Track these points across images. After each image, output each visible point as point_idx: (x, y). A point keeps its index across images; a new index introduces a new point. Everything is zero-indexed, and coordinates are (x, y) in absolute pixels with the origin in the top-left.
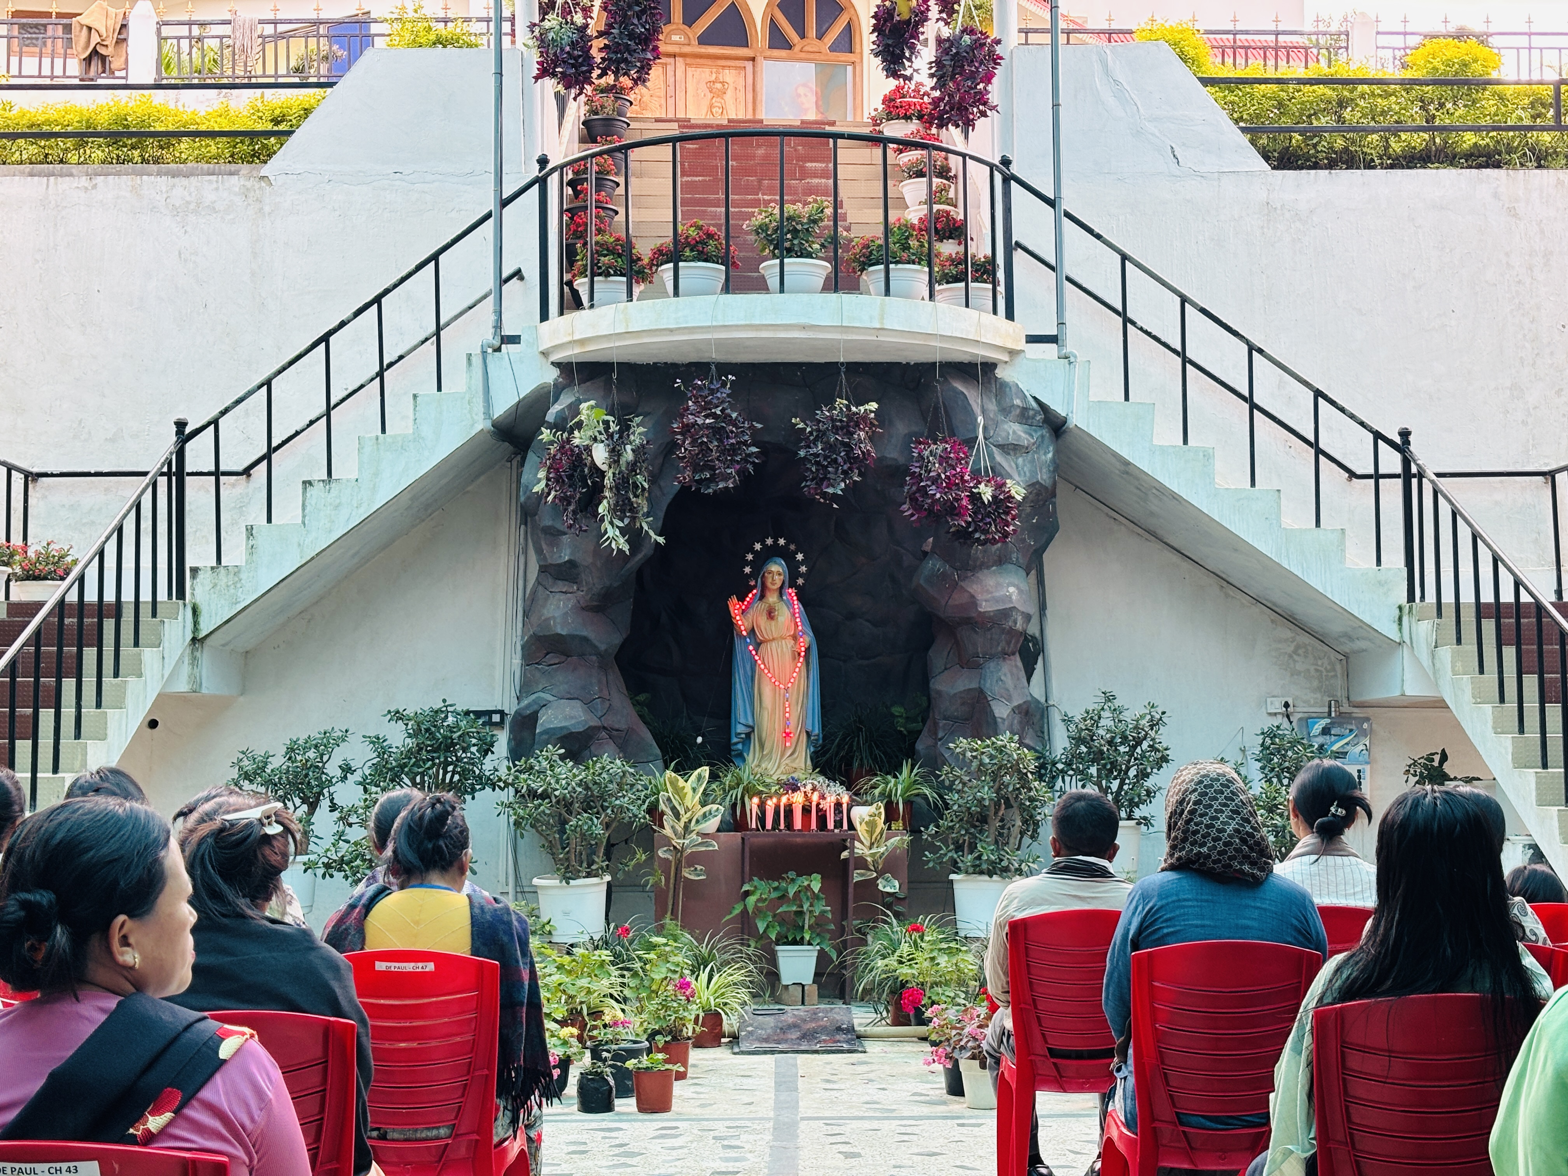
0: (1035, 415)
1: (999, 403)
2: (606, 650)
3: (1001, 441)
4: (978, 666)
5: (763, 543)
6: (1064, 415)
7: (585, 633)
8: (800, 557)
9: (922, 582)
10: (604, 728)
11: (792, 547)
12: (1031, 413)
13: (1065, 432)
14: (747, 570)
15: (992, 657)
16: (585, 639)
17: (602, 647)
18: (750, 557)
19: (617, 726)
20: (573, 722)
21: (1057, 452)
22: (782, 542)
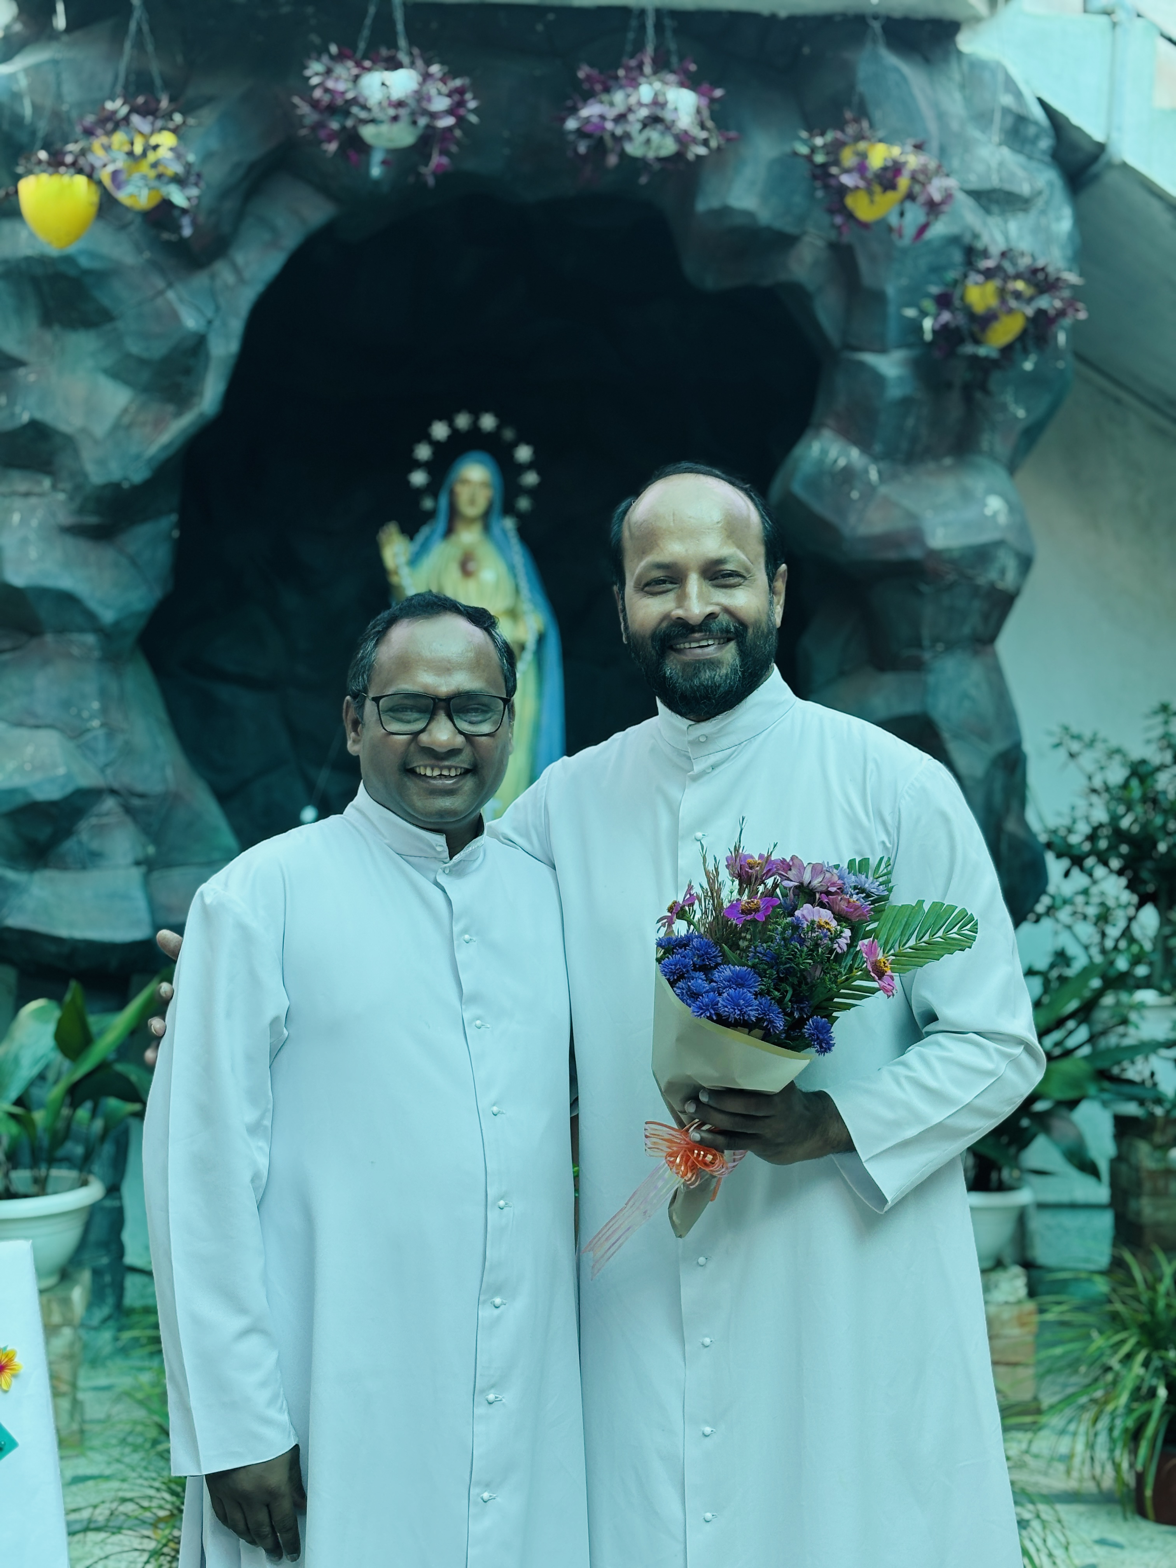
0: (1037, 137)
1: (968, 101)
2: (117, 624)
3: (974, 182)
4: (917, 666)
5: (451, 424)
6: (1098, 136)
7: (66, 582)
8: (524, 453)
9: (797, 488)
10: (113, 792)
11: (509, 434)
12: (1032, 131)
13: (1096, 177)
14: (418, 478)
15: (950, 646)
16: (67, 599)
17: (108, 616)
18: (423, 452)
19: (140, 787)
20: (38, 776)
21: (1079, 219)
22: (488, 422)
